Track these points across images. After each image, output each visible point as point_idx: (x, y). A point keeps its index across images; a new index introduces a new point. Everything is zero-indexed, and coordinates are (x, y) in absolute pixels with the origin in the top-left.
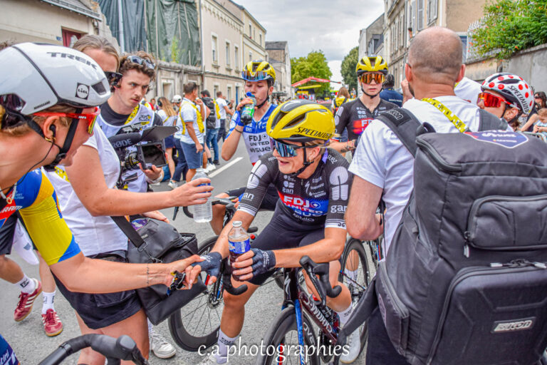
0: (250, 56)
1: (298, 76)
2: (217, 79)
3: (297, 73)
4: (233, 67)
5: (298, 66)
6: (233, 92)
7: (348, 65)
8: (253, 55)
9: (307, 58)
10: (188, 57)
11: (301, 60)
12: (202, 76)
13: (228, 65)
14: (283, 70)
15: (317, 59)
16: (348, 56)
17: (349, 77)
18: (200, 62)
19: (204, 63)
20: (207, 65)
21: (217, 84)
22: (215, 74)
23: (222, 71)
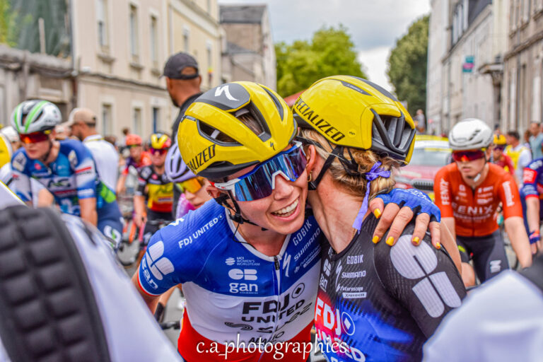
0: (186, 38)
1: (291, 85)
2: (107, 90)
3: (288, 76)
4: (147, 63)
5: (290, 61)
6: (147, 117)
7: (404, 57)
8: (190, 36)
9: (310, 43)
10: (38, 35)
11: (298, 46)
12: (73, 81)
13: (136, 57)
14: (257, 70)
15: (334, 46)
16: (405, 39)
17: (406, 84)
18: (69, 49)
19: (78, 51)
20: (85, 57)
21: (109, 99)
22: (104, 78)
23: (121, 70)
